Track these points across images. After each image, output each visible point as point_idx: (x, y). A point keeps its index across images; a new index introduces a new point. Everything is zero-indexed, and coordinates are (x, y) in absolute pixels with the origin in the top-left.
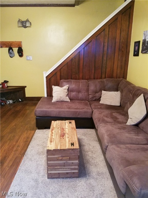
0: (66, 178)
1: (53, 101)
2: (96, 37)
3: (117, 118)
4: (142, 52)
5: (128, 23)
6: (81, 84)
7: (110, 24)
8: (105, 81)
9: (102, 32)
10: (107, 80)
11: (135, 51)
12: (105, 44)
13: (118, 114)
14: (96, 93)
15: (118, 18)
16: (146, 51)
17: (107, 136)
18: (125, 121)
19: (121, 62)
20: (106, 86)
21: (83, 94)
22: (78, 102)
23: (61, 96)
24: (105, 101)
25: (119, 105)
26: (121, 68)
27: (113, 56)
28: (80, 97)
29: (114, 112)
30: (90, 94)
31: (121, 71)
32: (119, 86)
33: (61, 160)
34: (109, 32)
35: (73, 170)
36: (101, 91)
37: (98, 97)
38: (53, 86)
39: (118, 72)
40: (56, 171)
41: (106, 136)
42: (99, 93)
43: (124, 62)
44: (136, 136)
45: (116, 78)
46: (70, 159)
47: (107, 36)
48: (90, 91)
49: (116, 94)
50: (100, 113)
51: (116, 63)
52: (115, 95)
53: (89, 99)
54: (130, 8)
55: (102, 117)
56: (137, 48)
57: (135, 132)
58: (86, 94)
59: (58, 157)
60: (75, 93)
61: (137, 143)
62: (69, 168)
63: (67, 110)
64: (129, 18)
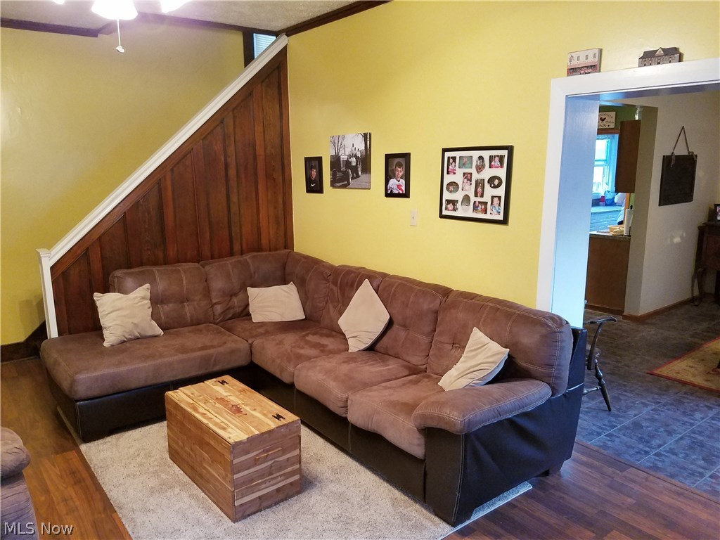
0: (275, 504)
1: (106, 344)
2: (203, 139)
3: (323, 346)
4: (333, 184)
5: (277, 107)
6: (184, 278)
7: (235, 108)
8: (250, 261)
9: (215, 128)
10: (254, 257)
11: (309, 181)
12: (229, 160)
13: (315, 336)
14: (231, 296)
15: (252, 91)
16: (346, 182)
17: (334, 381)
18: (342, 347)
19: (275, 208)
20: (254, 273)
21: (197, 306)
22: (190, 332)
23: (136, 321)
24: (265, 313)
25: (304, 317)
26: (278, 223)
27: (254, 194)
28: (188, 315)
29: (307, 335)
30: (214, 301)
31: (277, 229)
32: (288, 270)
33: (266, 459)
34: (234, 128)
35: (290, 477)
36: (243, 288)
37: (240, 307)
38: (96, 296)
39: (271, 233)
40: (253, 493)
41: (331, 383)
42: (241, 296)
43: (281, 206)
44: (383, 366)
45: (270, 251)
46: (284, 452)
47: (233, 139)
48: (213, 294)
49: (287, 292)
50: (278, 344)
51: (263, 212)
52: (286, 294)
53: (216, 317)
54: (278, 68)
55: (291, 351)
56: (314, 172)
57: (377, 360)
58: (204, 303)
59: (257, 455)
60: (171, 305)
61: (394, 377)
62: (281, 476)
63: (181, 356)
64: (280, 94)
